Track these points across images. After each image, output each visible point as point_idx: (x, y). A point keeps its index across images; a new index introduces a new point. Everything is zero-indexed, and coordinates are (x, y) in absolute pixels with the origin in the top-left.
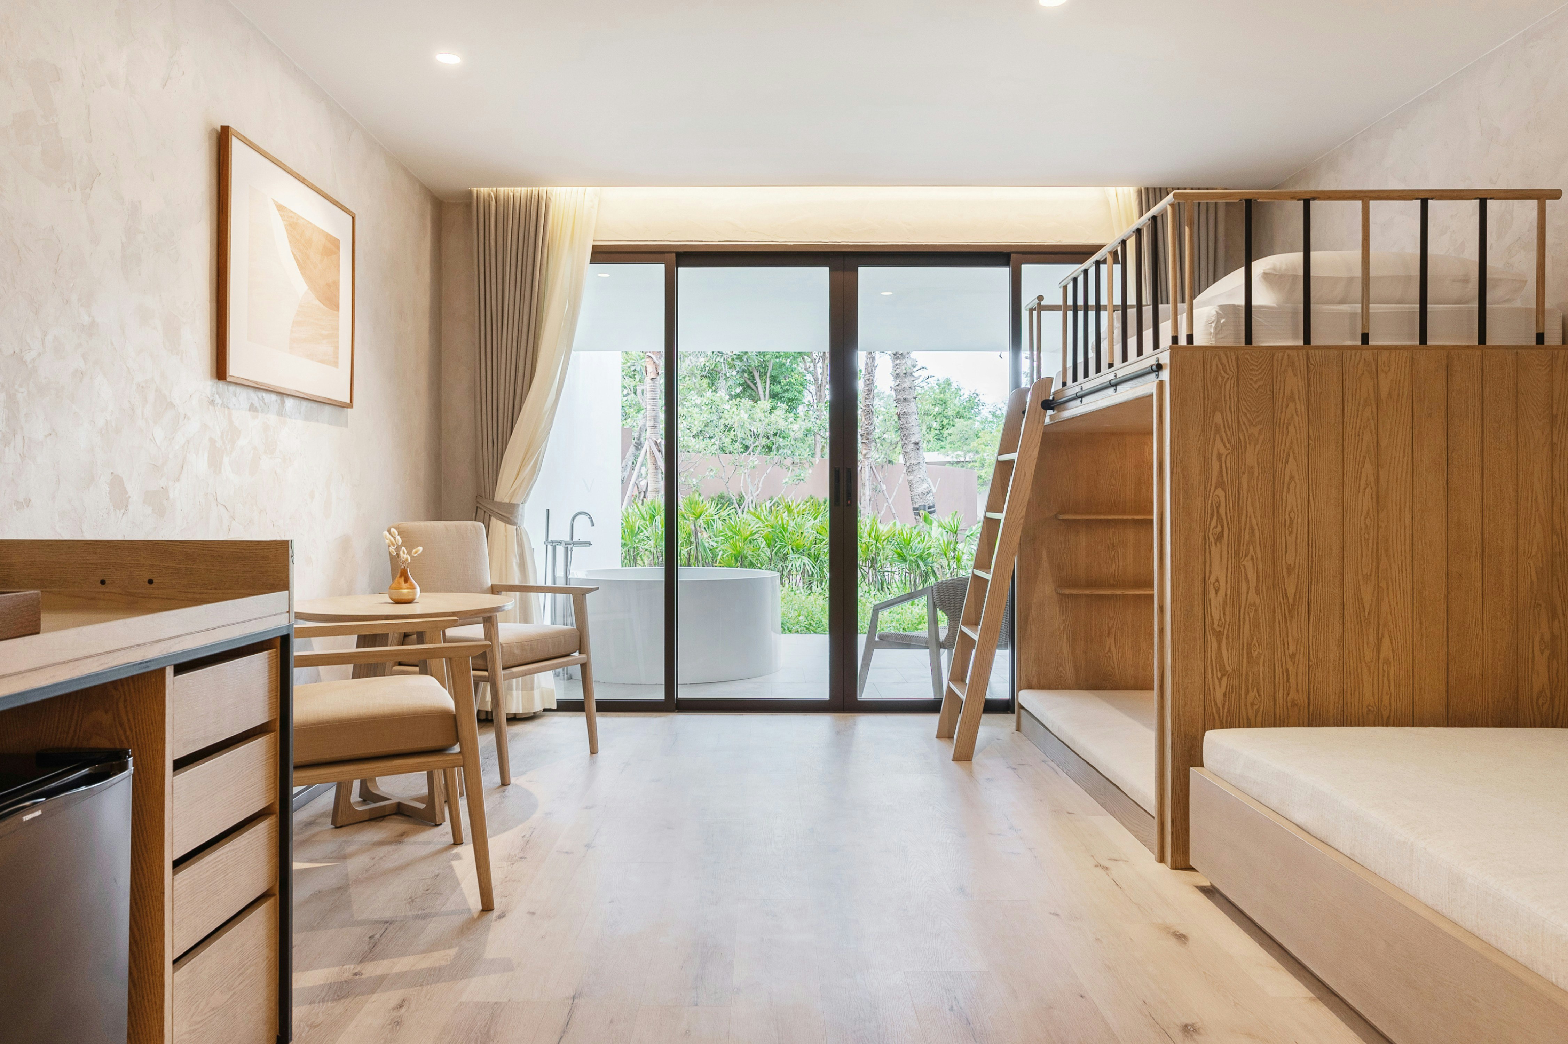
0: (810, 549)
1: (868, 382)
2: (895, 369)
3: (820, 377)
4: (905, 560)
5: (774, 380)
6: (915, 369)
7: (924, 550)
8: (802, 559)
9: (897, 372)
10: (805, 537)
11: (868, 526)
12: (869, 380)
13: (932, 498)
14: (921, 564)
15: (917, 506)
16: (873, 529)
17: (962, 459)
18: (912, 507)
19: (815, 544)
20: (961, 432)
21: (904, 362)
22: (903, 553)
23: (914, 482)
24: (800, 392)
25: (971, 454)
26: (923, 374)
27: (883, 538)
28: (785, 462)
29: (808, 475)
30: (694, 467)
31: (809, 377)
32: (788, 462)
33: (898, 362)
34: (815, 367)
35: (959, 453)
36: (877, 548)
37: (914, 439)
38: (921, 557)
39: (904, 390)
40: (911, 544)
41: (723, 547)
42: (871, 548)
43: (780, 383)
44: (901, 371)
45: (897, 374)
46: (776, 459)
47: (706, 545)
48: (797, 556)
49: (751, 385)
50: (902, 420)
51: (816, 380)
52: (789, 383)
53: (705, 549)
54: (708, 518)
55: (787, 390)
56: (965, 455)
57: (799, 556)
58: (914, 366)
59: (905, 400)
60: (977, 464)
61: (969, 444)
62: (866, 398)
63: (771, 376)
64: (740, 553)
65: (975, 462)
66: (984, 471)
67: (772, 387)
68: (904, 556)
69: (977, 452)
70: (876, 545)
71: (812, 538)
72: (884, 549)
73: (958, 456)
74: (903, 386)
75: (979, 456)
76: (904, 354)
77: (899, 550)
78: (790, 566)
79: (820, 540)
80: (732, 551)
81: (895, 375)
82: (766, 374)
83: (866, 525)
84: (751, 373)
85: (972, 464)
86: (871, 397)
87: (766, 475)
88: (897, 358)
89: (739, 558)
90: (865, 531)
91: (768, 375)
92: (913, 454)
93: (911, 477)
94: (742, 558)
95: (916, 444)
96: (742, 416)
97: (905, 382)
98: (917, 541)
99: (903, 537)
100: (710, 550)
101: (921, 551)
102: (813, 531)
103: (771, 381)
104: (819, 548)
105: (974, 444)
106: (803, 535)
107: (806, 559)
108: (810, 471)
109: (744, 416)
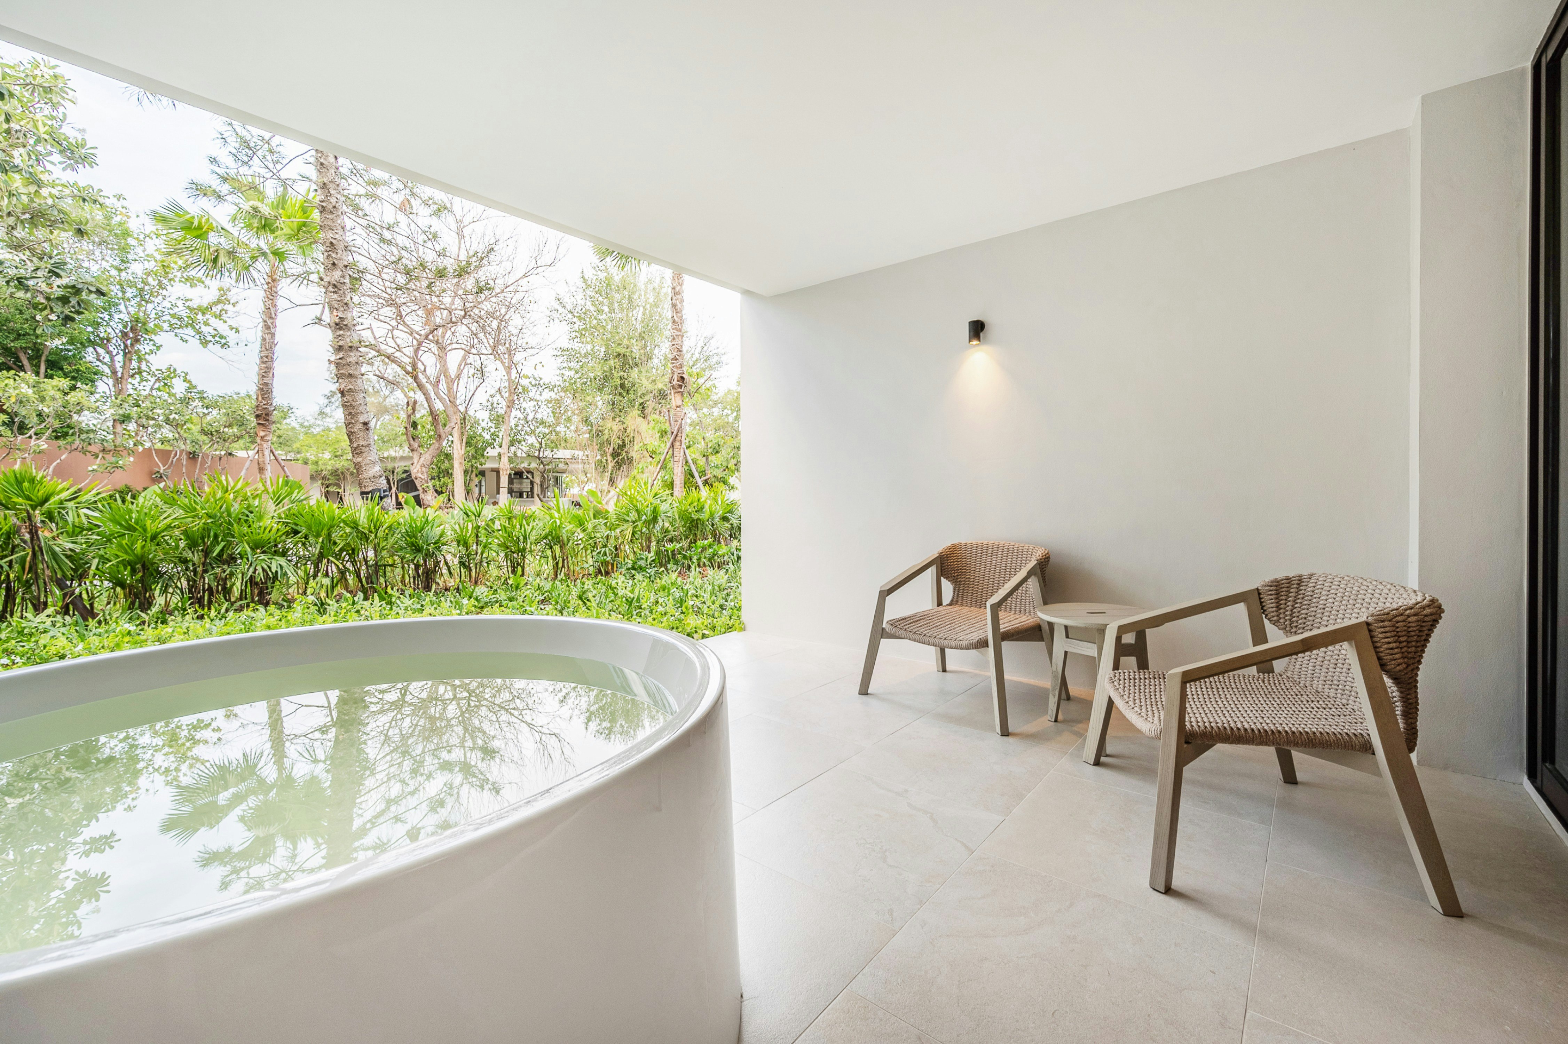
1: (266, 359)
3: (120, 370)
6: (362, 345)
9: (341, 343)
12: (267, 357)
21: (349, 333)
23: (363, 464)
31: (104, 368)
33: (341, 332)
34: (113, 359)
37: (362, 419)
39: (347, 364)
44: (346, 342)
45: (340, 346)
51: (114, 372)
52: (78, 371)
58: (362, 341)
59: (350, 375)
62: (263, 376)
74: (347, 360)
75: (301, 455)
87: (59, 461)
88: (341, 329)
89: (139, 566)
91: (43, 358)
92: (361, 434)
93: (359, 459)
95: (365, 424)
97: (350, 356)
108: (132, 459)
109: (27, 391)
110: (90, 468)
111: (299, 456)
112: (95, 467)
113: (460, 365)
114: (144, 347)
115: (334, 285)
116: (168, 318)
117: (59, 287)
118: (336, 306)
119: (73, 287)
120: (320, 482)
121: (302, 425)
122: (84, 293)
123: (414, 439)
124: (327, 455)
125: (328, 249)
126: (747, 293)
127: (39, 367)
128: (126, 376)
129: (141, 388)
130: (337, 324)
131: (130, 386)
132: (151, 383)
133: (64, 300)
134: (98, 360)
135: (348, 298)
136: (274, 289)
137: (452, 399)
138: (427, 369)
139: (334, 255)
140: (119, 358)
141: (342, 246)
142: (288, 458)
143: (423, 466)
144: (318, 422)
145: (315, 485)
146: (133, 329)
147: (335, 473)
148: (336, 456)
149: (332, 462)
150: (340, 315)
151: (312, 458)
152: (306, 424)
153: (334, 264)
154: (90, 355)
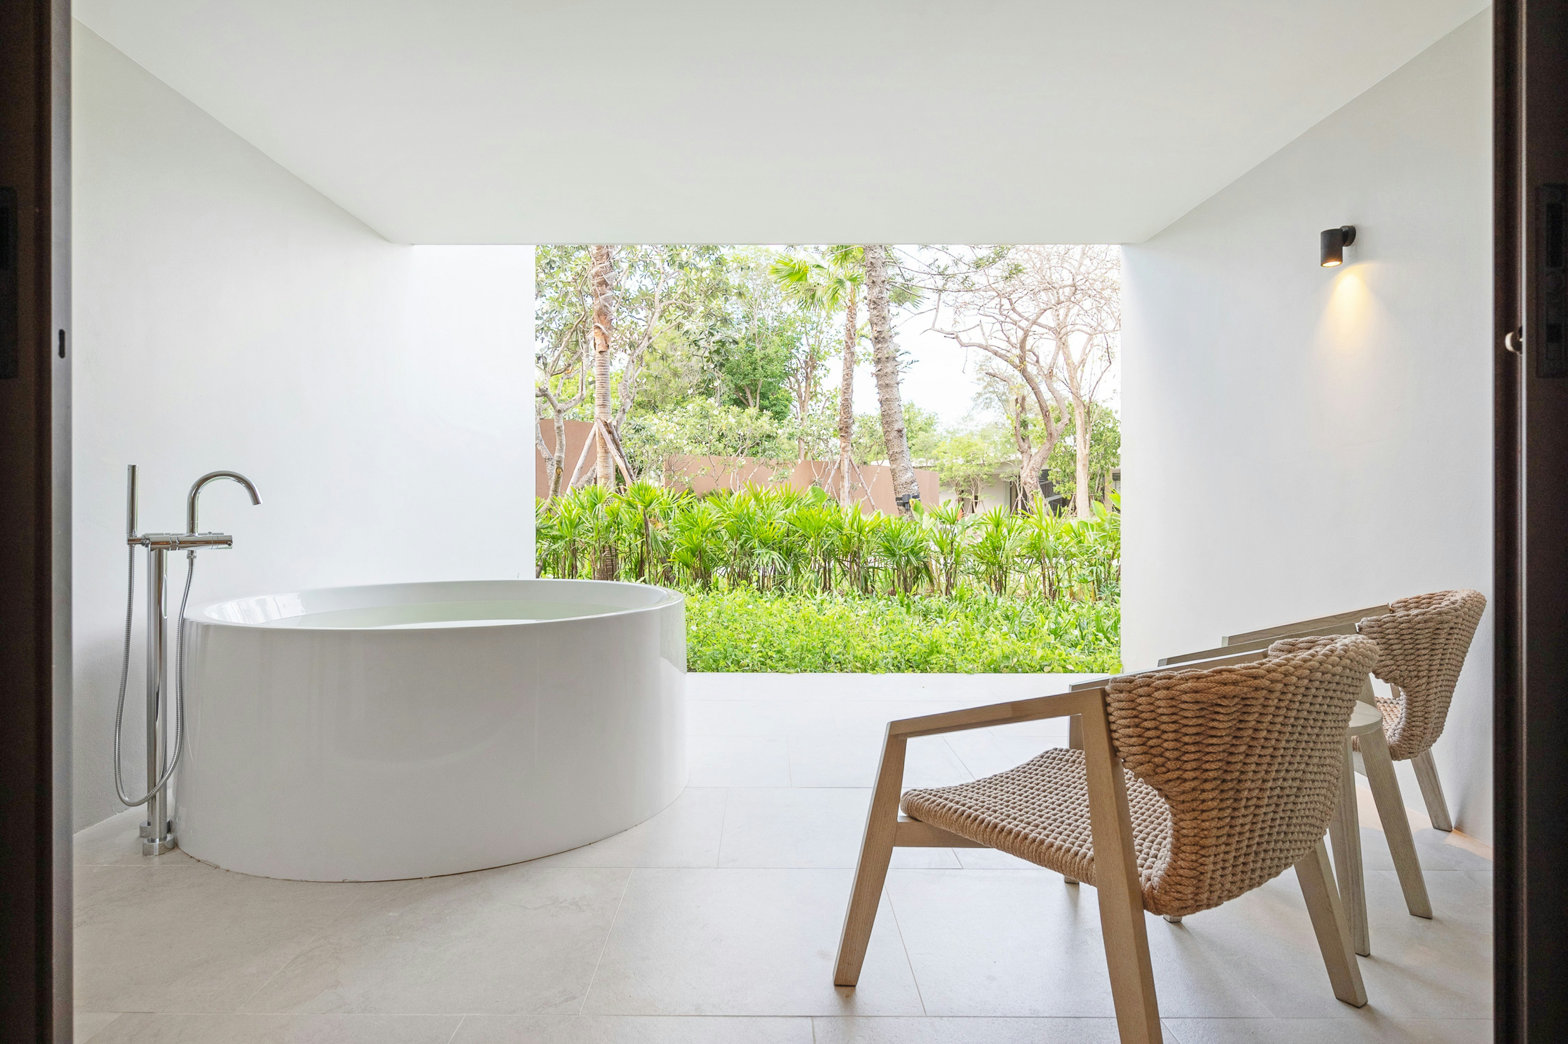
0: (781, 542)
2: (876, 353)
3: (804, 394)
4: (894, 555)
5: (763, 396)
6: (898, 354)
7: (916, 543)
8: (771, 554)
9: (879, 356)
10: (774, 528)
11: (850, 515)
12: (847, 375)
13: (916, 488)
14: (913, 559)
15: (900, 496)
16: (855, 519)
17: (925, 465)
18: (895, 497)
19: (788, 536)
20: (923, 442)
21: (886, 346)
22: (891, 546)
23: (897, 471)
24: (786, 406)
25: (932, 461)
26: (906, 358)
27: (867, 529)
28: (771, 463)
29: (791, 474)
30: (687, 466)
31: (794, 394)
32: (773, 462)
33: (880, 345)
34: (799, 386)
35: (922, 459)
36: (860, 540)
37: (897, 426)
38: (912, 551)
39: (886, 375)
40: (900, 537)
41: (678, 540)
42: (853, 541)
43: (768, 399)
44: (883, 355)
45: (879, 359)
46: (762, 459)
47: (659, 538)
48: (764, 551)
49: (744, 401)
50: (885, 407)
51: (800, 397)
52: (777, 399)
53: (656, 541)
54: (664, 507)
55: (775, 405)
56: (927, 461)
57: (767, 550)
58: (898, 351)
59: (889, 385)
60: (937, 469)
61: (930, 453)
62: (845, 393)
63: (761, 393)
64: (696, 546)
65: (936, 467)
66: (943, 474)
67: (762, 401)
68: (893, 550)
69: (937, 459)
70: (859, 538)
71: (784, 530)
72: (868, 542)
73: (921, 462)
74: (885, 371)
75: (939, 462)
76: (886, 337)
77: (886, 544)
78: (756, 562)
79: (794, 531)
80: (688, 545)
81: (876, 360)
82: (756, 391)
83: (847, 515)
84: (744, 390)
85: (932, 468)
86: (850, 391)
87: (752, 473)
88: (879, 342)
90: (847, 521)
91: (758, 392)
92: (896, 442)
93: (894, 466)
94: (700, 552)
95: (900, 431)
96: (730, 420)
97: (888, 367)
98: (907, 533)
99: (891, 528)
100: (663, 543)
101: (913, 544)
102: (785, 522)
103: (760, 397)
104: (792, 541)
105: (934, 452)
106: (773, 526)
107: (775, 555)
108: (793, 470)
109: (732, 420)
110: (769, 479)
111: (936, 463)
112: (772, 478)
113: (1085, 348)
114: (819, 372)
115: (874, 302)
116: (834, 344)
117: (714, 342)
118: (875, 321)
119: (721, 341)
120: (954, 488)
121: (948, 432)
122: (727, 344)
123: (1024, 440)
124: (961, 461)
125: (870, 269)
126: (1122, 244)
127: (756, 398)
128: (807, 399)
129: (817, 408)
130: (876, 339)
131: (809, 407)
132: (823, 403)
133: (717, 352)
134: (791, 388)
135: (886, 310)
136: (853, 311)
137: (1074, 390)
138: (1040, 360)
139: (873, 274)
140: (803, 384)
141: (880, 264)
142: (929, 465)
143: (1033, 469)
144: (962, 427)
145: (950, 491)
146: (811, 358)
147: (967, 479)
148: (968, 462)
149: (964, 467)
150: (878, 330)
151: (948, 465)
152: (951, 429)
153: (873, 282)
154: (785, 386)
